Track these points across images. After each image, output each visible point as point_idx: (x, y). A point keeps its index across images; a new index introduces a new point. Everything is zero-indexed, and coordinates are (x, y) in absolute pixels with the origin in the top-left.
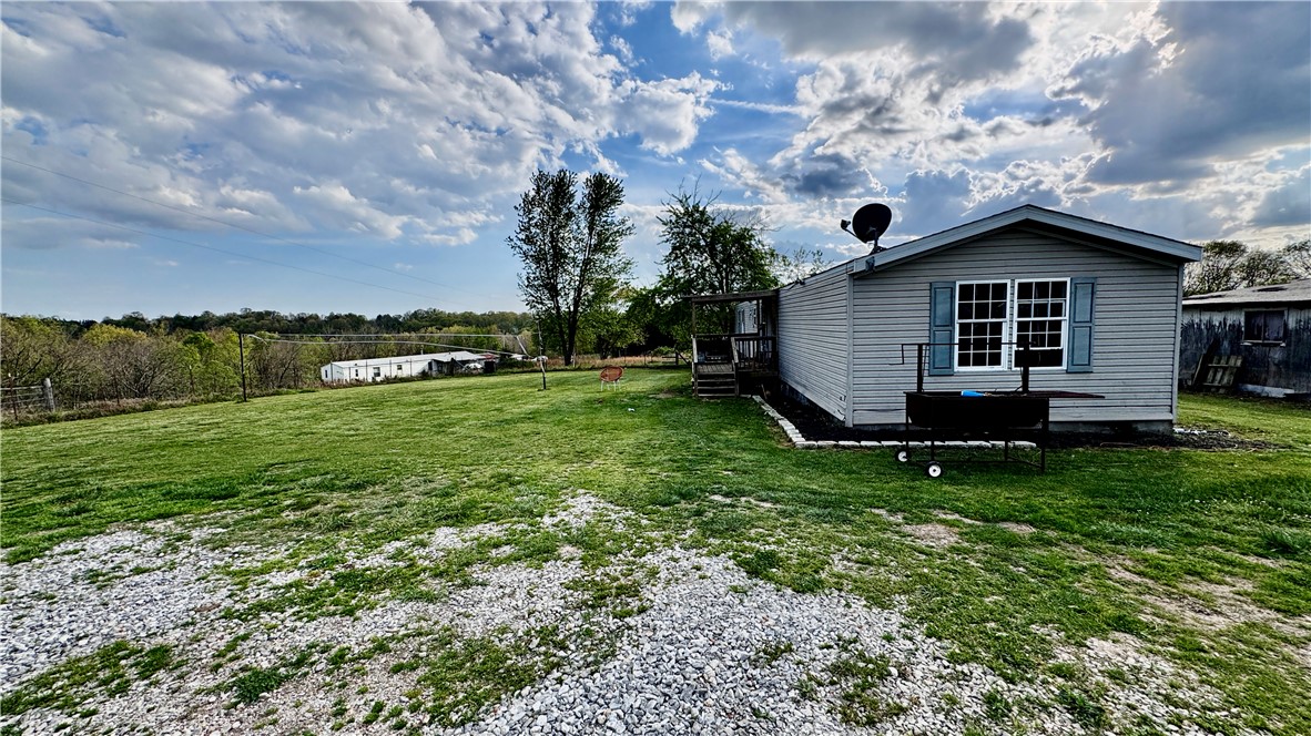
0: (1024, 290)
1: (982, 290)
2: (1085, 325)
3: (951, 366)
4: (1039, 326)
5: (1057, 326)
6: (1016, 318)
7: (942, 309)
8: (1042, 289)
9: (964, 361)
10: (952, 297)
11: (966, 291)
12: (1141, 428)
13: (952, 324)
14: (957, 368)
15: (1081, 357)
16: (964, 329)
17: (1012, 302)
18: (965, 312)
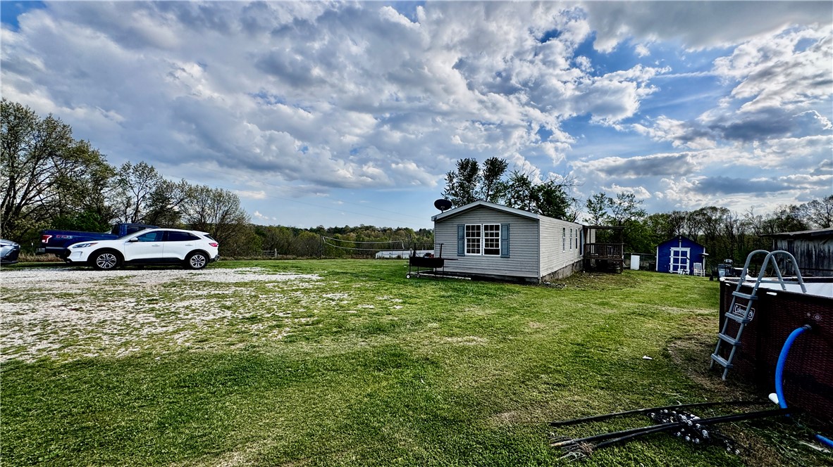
0: (486, 228)
1: (473, 227)
2: (507, 240)
3: (464, 253)
4: (492, 240)
5: (497, 240)
6: (484, 238)
7: (461, 233)
8: (492, 227)
9: (468, 252)
10: (464, 229)
11: (468, 227)
12: (527, 280)
13: (464, 238)
14: (466, 254)
15: (506, 253)
16: (468, 240)
17: (483, 232)
18: (468, 235)
